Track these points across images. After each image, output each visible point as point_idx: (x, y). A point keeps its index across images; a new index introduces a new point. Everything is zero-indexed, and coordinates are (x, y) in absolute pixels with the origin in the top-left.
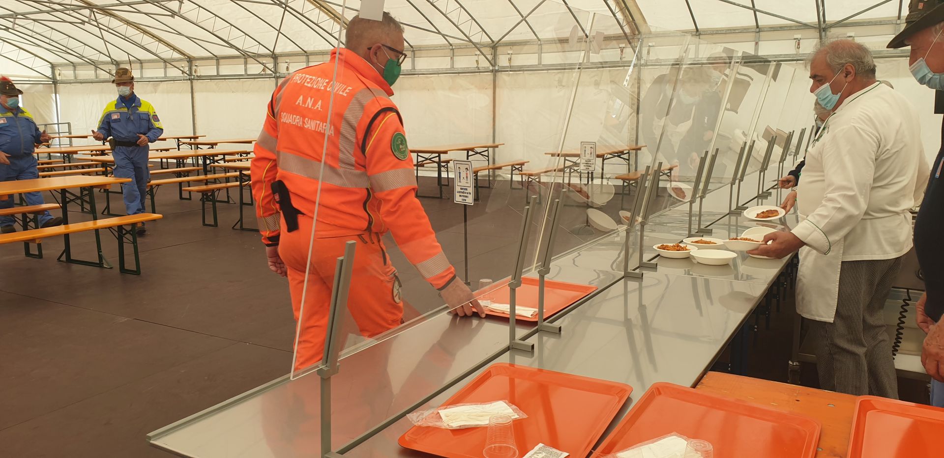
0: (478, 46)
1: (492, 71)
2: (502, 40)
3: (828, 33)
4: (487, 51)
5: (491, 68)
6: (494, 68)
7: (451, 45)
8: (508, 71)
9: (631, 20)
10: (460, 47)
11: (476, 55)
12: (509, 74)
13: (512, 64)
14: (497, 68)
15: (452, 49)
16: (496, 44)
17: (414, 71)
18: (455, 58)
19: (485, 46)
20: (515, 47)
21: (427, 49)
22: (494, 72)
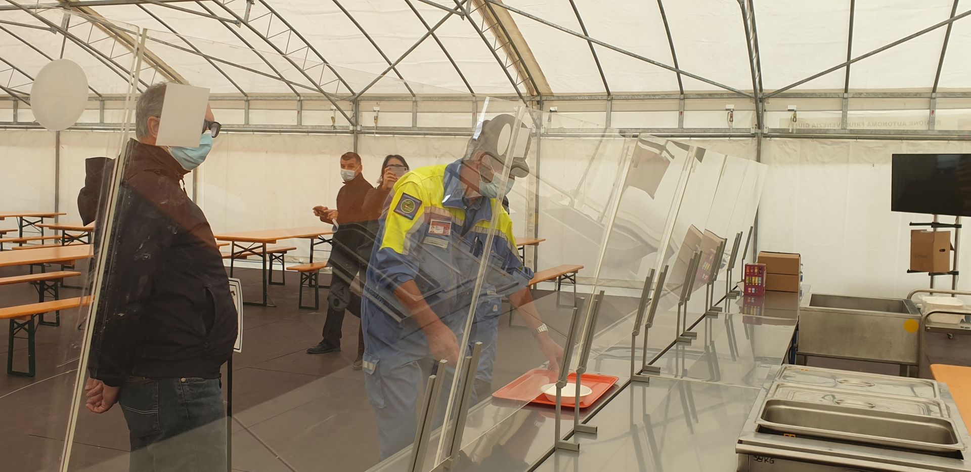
0: (332, 98)
1: (352, 132)
2: (365, 92)
3: (765, 104)
4: (347, 106)
5: (351, 128)
6: (355, 128)
7: (298, 95)
8: (373, 133)
9: (528, 77)
10: (310, 98)
11: (332, 110)
12: (375, 137)
13: (379, 125)
14: (359, 128)
15: (299, 100)
16: (358, 96)
17: (248, 126)
18: (304, 113)
19: (343, 98)
20: (383, 103)
21: (267, 98)
22: (355, 133)
